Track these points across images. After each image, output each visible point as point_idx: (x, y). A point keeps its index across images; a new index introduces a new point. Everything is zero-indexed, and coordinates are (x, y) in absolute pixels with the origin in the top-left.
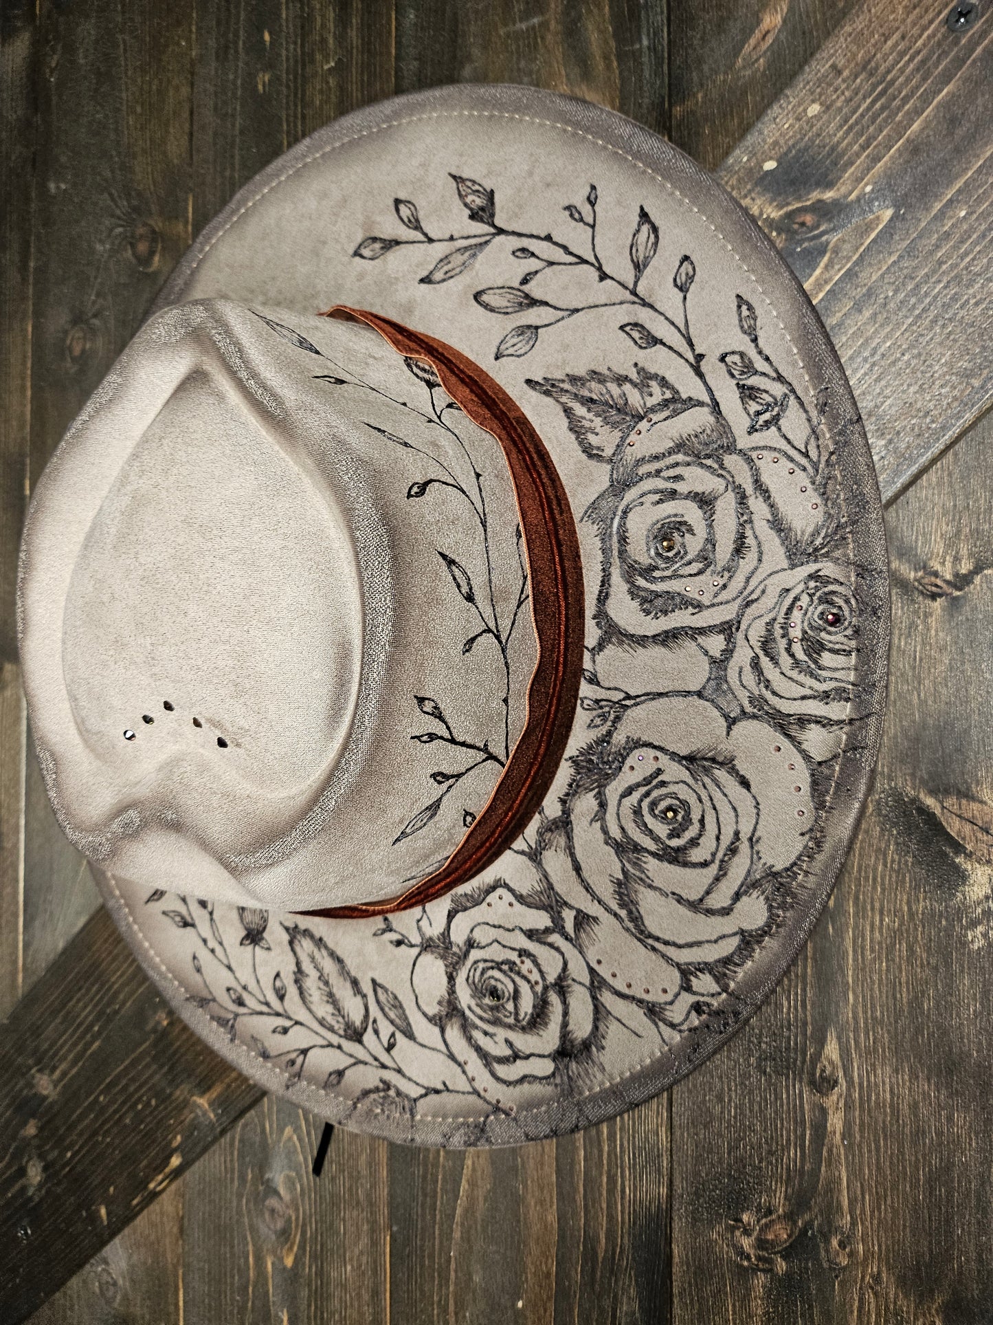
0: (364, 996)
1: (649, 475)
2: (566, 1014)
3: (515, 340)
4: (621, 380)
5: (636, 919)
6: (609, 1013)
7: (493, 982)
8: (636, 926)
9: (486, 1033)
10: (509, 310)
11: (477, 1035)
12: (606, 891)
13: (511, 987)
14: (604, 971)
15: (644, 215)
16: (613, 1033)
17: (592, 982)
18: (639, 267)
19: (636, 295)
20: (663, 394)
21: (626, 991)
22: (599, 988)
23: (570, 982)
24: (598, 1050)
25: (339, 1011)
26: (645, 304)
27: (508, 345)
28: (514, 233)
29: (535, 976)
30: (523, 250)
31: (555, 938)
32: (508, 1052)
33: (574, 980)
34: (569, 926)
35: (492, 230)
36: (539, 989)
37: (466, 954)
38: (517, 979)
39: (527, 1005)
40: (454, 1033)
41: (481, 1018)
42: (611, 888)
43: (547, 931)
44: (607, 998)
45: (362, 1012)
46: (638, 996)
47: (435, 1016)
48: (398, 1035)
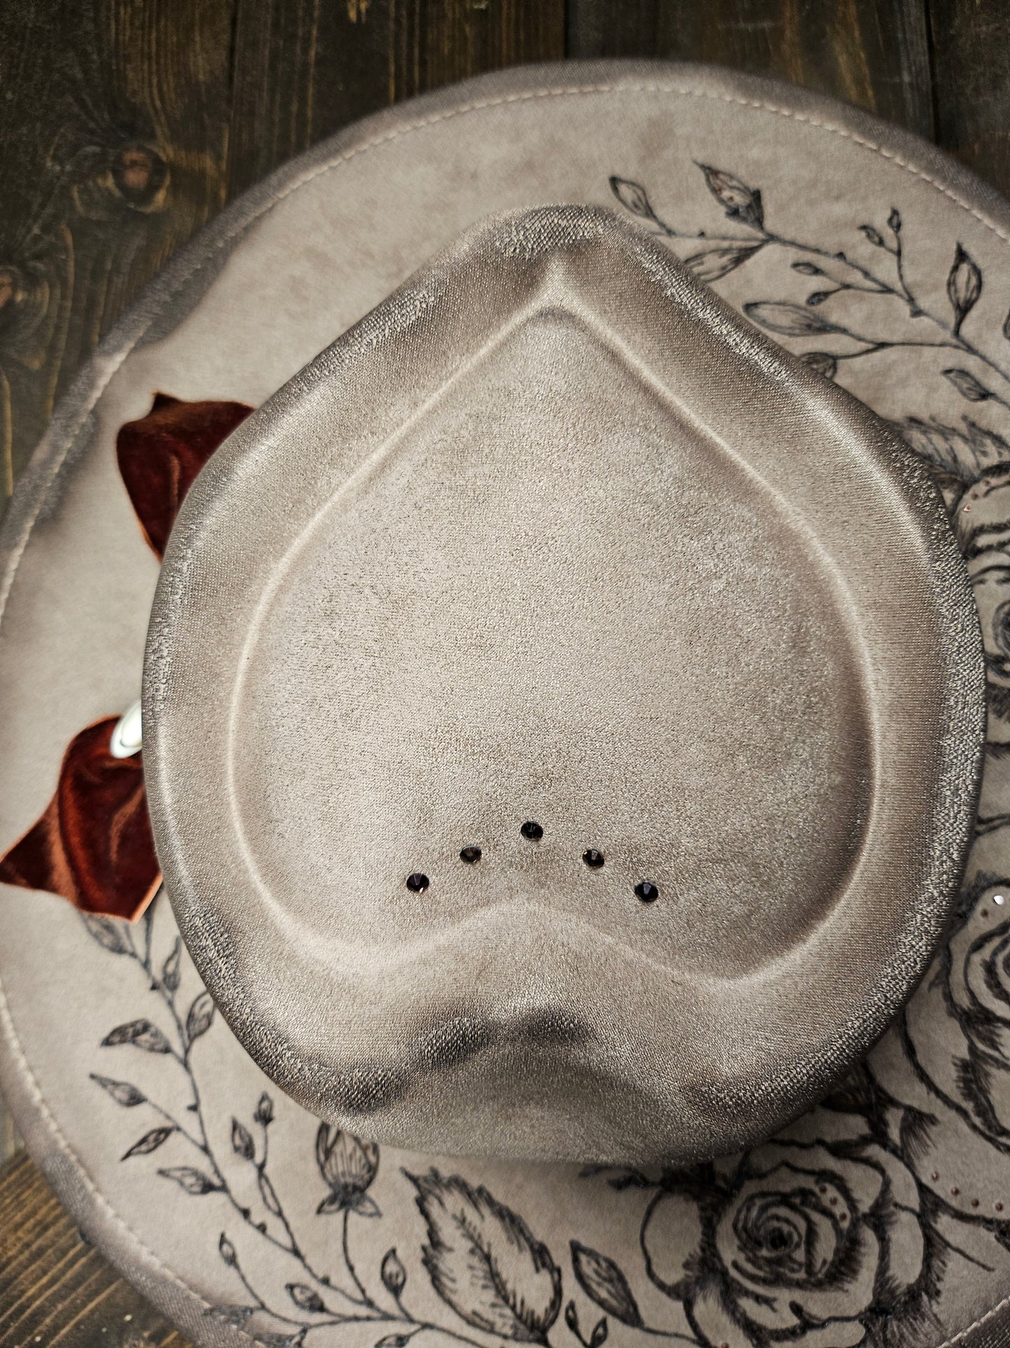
0: (556, 1271)
1: (989, 547)
2: (884, 1255)
5: (986, 1111)
6: (948, 1244)
7: (775, 1224)
8: (986, 1122)
9: (758, 1299)
11: (747, 1304)
12: (947, 1078)
13: (802, 1226)
14: (942, 1189)
16: (955, 1272)
17: (923, 1203)
20: (1000, 455)
21: (973, 1211)
22: (934, 1213)
23: (892, 1208)
24: (930, 1298)
25: (506, 1299)
29: (841, 1208)
31: (874, 1151)
32: (794, 1321)
33: (896, 1205)
34: (894, 1134)
36: (845, 1225)
37: (735, 1189)
38: (816, 1217)
39: (826, 1247)
40: (707, 1306)
41: (753, 1278)
42: (954, 1073)
43: (862, 1141)
44: (944, 1224)
45: (550, 1294)
46: (989, 1216)
47: (677, 1286)
48: (613, 1323)
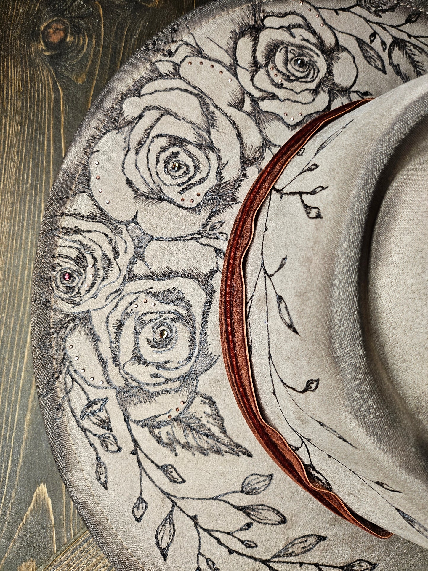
0: (391, 64)
1: (173, 381)
2: (254, 51)
3: (258, 486)
4: (186, 446)
5: (204, 105)
6: (226, 51)
7: (301, 70)
8: (204, 101)
9: (308, 41)
10: (261, 507)
11: (314, 40)
12: (221, 121)
13: (289, 67)
14: (227, 74)
15: (164, 554)
16: (225, 40)
17: (236, 69)
18: (169, 519)
19: (172, 501)
20: (159, 433)
21: (214, 63)
22: (231, 65)
23: (249, 69)
24: (235, 31)
25: (410, 57)
26: (167, 494)
27: (263, 483)
28: (256, 559)
29: (273, 73)
30: (249, 547)
31: (257, 94)
32: (293, 30)
33: (247, 70)
34: (248, 101)
35: (271, 564)
36: (271, 65)
37: (319, 85)
38: (285, 71)
39: (279, 58)
40: (330, 40)
41: (311, 49)
42: (218, 123)
43: (263, 99)
44: (227, 60)
45: (393, 55)
46: (207, 61)
47: (342, 52)
48: (368, 41)
